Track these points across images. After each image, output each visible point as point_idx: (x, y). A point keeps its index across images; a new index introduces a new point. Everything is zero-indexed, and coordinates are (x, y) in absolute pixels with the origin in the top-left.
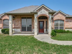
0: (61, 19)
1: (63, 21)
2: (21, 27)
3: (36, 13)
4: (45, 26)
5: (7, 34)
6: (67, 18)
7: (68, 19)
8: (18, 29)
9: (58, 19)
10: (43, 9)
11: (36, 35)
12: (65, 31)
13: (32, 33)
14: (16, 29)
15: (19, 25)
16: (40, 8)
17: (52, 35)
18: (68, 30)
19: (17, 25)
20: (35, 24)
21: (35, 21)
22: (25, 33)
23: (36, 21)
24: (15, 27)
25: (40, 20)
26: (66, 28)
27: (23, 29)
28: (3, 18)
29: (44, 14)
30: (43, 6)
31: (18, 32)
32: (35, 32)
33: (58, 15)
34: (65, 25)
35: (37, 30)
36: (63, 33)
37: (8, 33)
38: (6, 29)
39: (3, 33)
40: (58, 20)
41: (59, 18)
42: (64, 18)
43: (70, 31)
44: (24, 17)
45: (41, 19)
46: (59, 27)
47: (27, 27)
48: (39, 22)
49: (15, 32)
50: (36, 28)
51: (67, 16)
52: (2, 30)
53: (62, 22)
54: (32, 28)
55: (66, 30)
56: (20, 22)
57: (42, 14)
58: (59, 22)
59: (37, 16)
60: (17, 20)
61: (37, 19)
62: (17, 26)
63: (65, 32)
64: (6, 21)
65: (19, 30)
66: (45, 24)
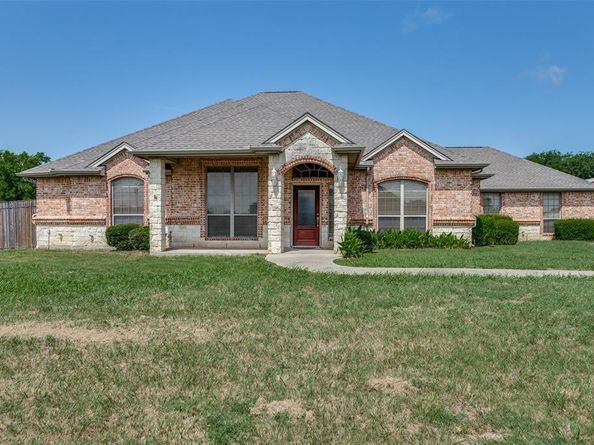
0: (411, 174)
1: (425, 183)
2: (201, 215)
3: (277, 153)
4: (324, 212)
5: (138, 248)
6: (441, 170)
7: (450, 175)
8: (188, 227)
9: (394, 174)
10: (308, 135)
11: (275, 251)
12: (432, 237)
13: (260, 248)
14: (176, 228)
15: (196, 209)
16: (296, 130)
17: (344, 252)
18: (447, 230)
19: (184, 208)
20: (270, 201)
21: (271, 189)
22: (226, 248)
23: (276, 186)
24: (175, 215)
25: (299, 182)
26: (437, 224)
27: (217, 227)
28: (112, 173)
29: (313, 155)
30: (307, 122)
31: (191, 243)
32: (270, 237)
33: (396, 153)
34: (435, 206)
35: (278, 232)
36: (419, 246)
37: (143, 243)
38: (130, 228)
39: (114, 245)
40: (399, 180)
41: (403, 171)
42: (427, 170)
43: (459, 237)
44: (219, 164)
45: (306, 175)
46: (402, 216)
47: (232, 216)
48: (296, 189)
49: (174, 244)
50: (274, 219)
51: (444, 160)
52: (108, 231)
53: (417, 192)
54: (260, 221)
55: (437, 232)
56: (198, 192)
57: (302, 154)
58: (402, 191)
59: (279, 166)
60: (183, 180)
61: (281, 177)
62: (184, 214)
63: (428, 242)
64: (125, 186)
65: (194, 232)
66: (324, 202)
